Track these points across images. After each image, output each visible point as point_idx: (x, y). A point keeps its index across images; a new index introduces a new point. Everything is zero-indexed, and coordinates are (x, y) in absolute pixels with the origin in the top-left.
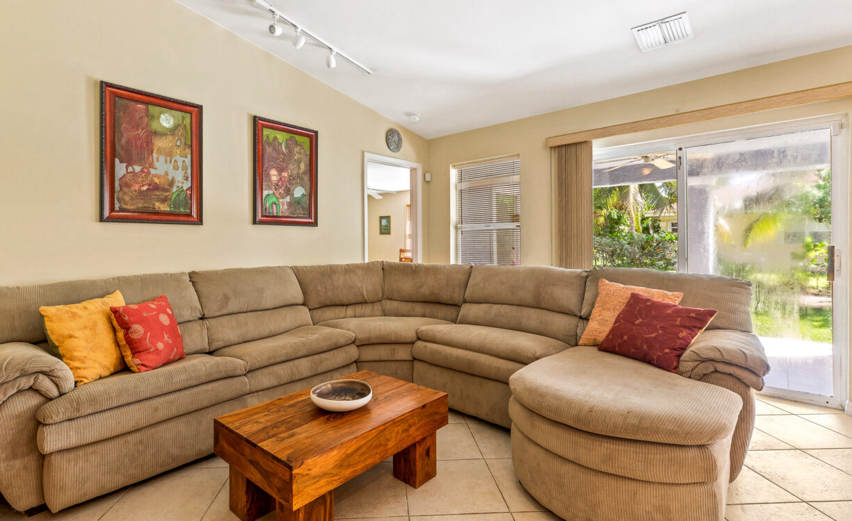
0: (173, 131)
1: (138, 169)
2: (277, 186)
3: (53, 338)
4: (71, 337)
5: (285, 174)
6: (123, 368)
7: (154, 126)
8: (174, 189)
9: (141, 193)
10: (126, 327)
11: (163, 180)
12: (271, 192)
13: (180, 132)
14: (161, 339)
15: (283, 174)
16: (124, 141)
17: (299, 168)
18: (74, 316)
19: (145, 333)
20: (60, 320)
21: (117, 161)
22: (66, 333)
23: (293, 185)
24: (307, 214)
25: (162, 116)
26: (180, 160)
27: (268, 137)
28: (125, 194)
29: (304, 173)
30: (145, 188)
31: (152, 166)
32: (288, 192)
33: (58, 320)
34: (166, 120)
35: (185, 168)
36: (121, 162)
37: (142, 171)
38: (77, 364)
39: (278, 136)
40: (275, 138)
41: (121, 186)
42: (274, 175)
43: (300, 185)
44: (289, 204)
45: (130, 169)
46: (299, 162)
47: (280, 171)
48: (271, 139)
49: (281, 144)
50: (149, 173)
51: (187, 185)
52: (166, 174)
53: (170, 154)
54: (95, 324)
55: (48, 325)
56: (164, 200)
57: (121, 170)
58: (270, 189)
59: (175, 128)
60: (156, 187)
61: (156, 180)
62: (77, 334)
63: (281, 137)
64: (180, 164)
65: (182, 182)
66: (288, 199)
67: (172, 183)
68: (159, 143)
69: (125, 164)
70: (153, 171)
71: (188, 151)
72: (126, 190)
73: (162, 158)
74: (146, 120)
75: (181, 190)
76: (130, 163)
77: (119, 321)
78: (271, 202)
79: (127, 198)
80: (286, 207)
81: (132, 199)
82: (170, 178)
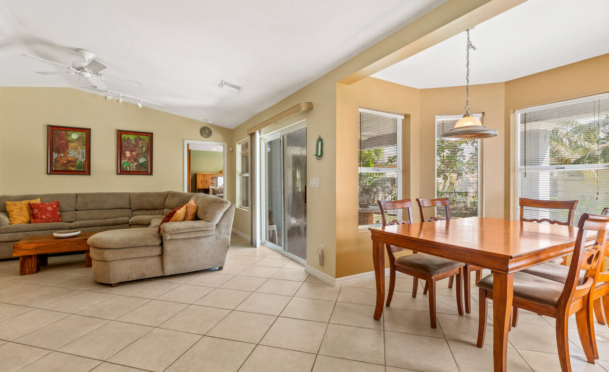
0: (78, 140)
1: (62, 155)
2: (129, 158)
3: (8, 211)
4: (12, 211)
5: (134, 153)
6: (30, 222)
7: (69, 138)
8: (78, 162)
9: (63, 164)
10: (32, 209)
11: (73, 159)
12: (126, 161)
13: (81, 140)
14: (45, 214)
15: (133, 153)
16: (56, 145)
17: (142, 150)
18: (15, 205)
19: (38, 212)
20: (11, 206)
21: (54, 152)
22: (11, 210)
23: (138, 157)
24: (146, 170)
25: (73, 135)
26: (81, 150)
27: (124, 138)
28: (57, 164)
29: (145, 152)
30: (65, 162)
31: (68, 153)
32: (136, 160)
33: (10, 206)
34: (75, 136)
35: (83, 153)
36: (55, 153)
37: (64, 156)
38: (12, 219)
39: (130, 137)
40: (129, 138)
41: (55, 161)
42: (128, 154)
43: (143, 157)
44: (136, 166)
45: (59, 155)
46: (142, 147)
47: (131, 152)
48: (126, 139)
49: (132, 140)
50: (67, 156)
51: (83, 160)
52: (75, 156)
53: (76, 149)
54: (22, 208)
55: (7, 207)
56: (73, 166)
57: (55, 155)
58: (126, 159)
59: (79, 138)
60: (69, 161)
61: (70, 159)
62: (15, 210)
63: (132, 137)
64: (81, 152)
65: (82, 159)
66: (136, 164)
67: (77, 160)
68: (71, 145)
69: (57, 154)
70: (68, 155)
71: (84, 147)
72: (57, 163)
73: (72, 150)
74: (66, 136)
75: (81, 162)
76: (59, 152)
77: (31, 207)
78: (126, 165)
79: (58, 166)
80: (134, 167)
81: (60, 166)
82: (76, 158)
